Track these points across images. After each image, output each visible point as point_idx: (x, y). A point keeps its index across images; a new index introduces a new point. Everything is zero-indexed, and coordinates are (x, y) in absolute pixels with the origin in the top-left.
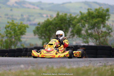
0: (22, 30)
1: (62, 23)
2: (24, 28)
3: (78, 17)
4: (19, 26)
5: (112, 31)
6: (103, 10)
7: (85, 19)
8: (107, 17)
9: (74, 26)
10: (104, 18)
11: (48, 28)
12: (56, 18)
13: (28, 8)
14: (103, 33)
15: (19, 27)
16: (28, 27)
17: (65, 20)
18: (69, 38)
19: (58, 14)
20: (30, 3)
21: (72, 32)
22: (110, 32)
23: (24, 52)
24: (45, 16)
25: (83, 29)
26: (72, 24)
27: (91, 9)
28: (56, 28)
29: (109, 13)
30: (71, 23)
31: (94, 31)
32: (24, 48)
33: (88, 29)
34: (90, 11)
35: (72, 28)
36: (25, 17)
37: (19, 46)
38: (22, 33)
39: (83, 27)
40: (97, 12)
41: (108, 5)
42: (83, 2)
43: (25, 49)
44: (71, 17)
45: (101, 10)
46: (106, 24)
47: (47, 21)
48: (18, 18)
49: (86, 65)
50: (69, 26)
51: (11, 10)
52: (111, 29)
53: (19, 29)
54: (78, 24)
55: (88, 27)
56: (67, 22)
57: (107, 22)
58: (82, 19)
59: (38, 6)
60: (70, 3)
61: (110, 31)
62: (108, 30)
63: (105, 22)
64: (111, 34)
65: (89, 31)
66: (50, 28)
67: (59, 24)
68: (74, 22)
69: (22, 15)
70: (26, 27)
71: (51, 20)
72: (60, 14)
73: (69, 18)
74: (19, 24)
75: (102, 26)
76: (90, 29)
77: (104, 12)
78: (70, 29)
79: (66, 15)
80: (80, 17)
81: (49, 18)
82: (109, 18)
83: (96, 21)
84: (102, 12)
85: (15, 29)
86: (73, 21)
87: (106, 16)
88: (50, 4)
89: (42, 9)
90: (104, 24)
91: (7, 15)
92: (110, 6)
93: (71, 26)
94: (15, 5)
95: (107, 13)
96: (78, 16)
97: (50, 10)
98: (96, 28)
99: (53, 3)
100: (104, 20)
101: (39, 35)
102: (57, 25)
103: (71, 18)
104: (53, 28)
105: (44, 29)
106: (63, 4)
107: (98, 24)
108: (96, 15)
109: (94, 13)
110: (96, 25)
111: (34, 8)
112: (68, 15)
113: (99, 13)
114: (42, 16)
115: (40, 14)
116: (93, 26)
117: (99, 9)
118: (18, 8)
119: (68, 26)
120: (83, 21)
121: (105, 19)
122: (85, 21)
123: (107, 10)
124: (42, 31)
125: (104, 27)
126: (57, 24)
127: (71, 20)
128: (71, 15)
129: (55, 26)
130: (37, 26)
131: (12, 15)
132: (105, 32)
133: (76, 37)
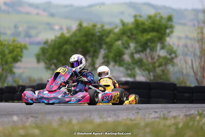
0: (15, 53)
1: (87, 41)
2: (19, 50)
3: (117, 30)
4: (10, 46)
5: (176, 56)
6: (161, 18)
7: (129, 34)
8: (168, 31)
9: (110, 46)
10: (163, 32)
11: (63, 50)
12: (77, 32)
13: (28, 13)
14: (161, 60)
15: (11, 48)
16: (26, 48)
17: (93, 35)
19: (80, 25)
20: (31, 5)
21: (106, 57)
22: (172, 58)
23: (18, 93)
24: (57, 27)
25: (127, 51)
26: (106, 43)
27: (140, 16)
28: (77, 50)
29: (173, 24)
30: (103, 40)
31: (146, 55)
32: (19, 86)
33: (134, 51)
35: (105, 50)
36: (20, 29)
37: (10, 82)
38: (16, 59)
39: (126, 48)
40: (150, 21)
41: (170, 8)
42: (125, 4)
43: (21, 88)
44: (103, 30)
45: (158, 19)
46: (166, 43)
47: (60, 38)
48: (9, 32)
49: (130, 117)
50: (101, 47)
52: (175, 52)
53: (11, 52)
55: (135, 48)
56: (97, 38)
57: (168, 39)
58: (123, 33)
59: (44, 10)
60: (103, 4)
61: (173, 55)
62: (170, 55)
63: (165, 40)
64: (175, 61)
65: (137, 56)
66: (66, 49)
67: (82, 42)
68: (108, 40)
69: (16, 27)
70: (23, 48)
71: (67, 35)
72: (85, 25)
73: (100, 32)
74: (11, 43)
75: (159, 46)
76: (138, 52)
77: (164, 22)
78: (102, 52)
79: (94, 26)
80: (120, 30)
81: (65, 31)
82: (172, 32)
83: (149, 37)
84: (160, 21)
85: (4, 51)
86: (107, 37)
87: (166, 28)
88: (66, 6)
89: (52, 15)
90: (162, 43)
92: (174, 10)
93: (104, 46)
94: (4, 7)
95: (169, 23)
96: (116, 28)
97: (66, 18)
98: (148, 50)
99: (71, 6)
100: (162, 37)
101: (46, 63)
103: (103, 33)
105: (56, 51)
106: (91, 6)
107: (151, 43)
108: (150, 27)
109: (147, 23)
110: (149, 44)
111: (38, 14)
112: (99, 26)
113: (153, 23)
114: (52, 29)
115: (48, 24)
116: (144, 47)
117: (155, 16)
118: (8, 13)
119: (98, 46)
120: (125, 38)
121: (165, 34)
122: (129, 37)
123: (170, 19)
124: (51, 55)
125: (162, 48)
126: (78, 42)
127: (102, 36)
128: (103, 26)
129: (74, 46)
130: (42, 46)
132: (165, 58)
133: (113, 66)
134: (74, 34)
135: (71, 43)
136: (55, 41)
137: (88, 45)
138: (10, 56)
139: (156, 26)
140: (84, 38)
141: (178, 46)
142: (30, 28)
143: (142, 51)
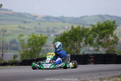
0: (42, 41)
2: (44, 39)
3: (90, 29)
6: (110, 22)
7: (96, 30)
8: (114, 28)
9: (87, 36)
10: (111, 28)
12: (72, 31)
14: (111, 42)
17: (79, 32)
18: (83, 46)
21: (85, 41)
22: (117, 41)
24: (66, 28)
25: (95, 38)
26: (85, 35)
28: (72, 38)
29: (116, 24)
30: (84, 33)
31: (104, 39)
33: (99, 38)
34: (99, 23)
35: (85, 38)
36: (50, 29)
38: (42, 44)
40: (105, 24)
50: (83, 37)
51: (39, 24)
54: (90, 35)
56: (81, 33)
57: (114, 32)
58: (93, 30)
60: (87, 16)
62: (115, 39)
65: (101, 40)
66: (66, 39)
67: (74, 35)
69: (48, 28)
75: (110, 35)
77: (112, 24)
79: (79, 27)
82: (115, 29)
83: (105, 31)
85: (37, 40)
86: (86, 32)
88: (71, 18)
89: (64, 22)
90: (112, 34)
91: (36, 28)
95: (114, 24)
97: (70, 23)
98: (105, 37)
99: (73, 17)
100: (111, 31)
102: (72, 36)
104: (69, 39)
106: (81, 17)
107: (106, 34)
108: (105, 27)
109: (103, 25)
113: (106, 25)
114: (64, 28)
115: (63, 26)
116: (103, 36)
117: (107, 21)
119: (81, 36)
120: (94, 33)
122: (96, 32)
123: (114, 22)
127: (84, 31)
128: (83, 27)
131: (40, 28)
132: (113, 40)
133: (89, 45)
134: (70, 32)
135: (69, 36)
136: (61, 35)
137: (77, 36)
138: (39, 42)
139: (108, 26)
140: (75, 33)
141: (119, 35)
142: (54, 28)
143: (102, 38)
